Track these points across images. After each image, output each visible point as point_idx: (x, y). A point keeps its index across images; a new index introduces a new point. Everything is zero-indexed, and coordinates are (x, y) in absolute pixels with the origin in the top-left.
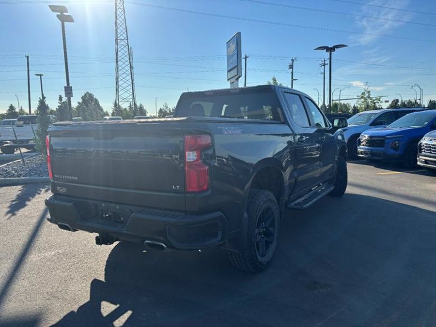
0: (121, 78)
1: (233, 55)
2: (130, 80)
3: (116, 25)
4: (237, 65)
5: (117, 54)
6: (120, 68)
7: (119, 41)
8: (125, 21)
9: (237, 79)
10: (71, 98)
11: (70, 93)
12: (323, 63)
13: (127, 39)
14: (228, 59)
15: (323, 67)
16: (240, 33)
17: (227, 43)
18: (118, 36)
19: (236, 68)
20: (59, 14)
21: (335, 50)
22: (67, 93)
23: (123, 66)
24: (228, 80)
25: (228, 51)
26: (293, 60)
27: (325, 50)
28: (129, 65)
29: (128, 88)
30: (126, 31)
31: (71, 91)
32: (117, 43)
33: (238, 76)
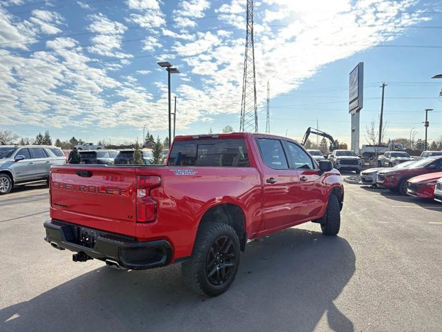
1: (354, 87)
2: (254, 115)
4: (357, 97)
8: (254, 61)
9: (358, 111)
13: (254, 77)
14: (350, 91)
16: (363, 63)
17: (350, 74)
18: (247, 74)
19: (357, 100)
23: (250, 101)
24: (349, 113)
25: (351, 82)
29: (251, 123)
30: (254, 69)
33: (358, 108)
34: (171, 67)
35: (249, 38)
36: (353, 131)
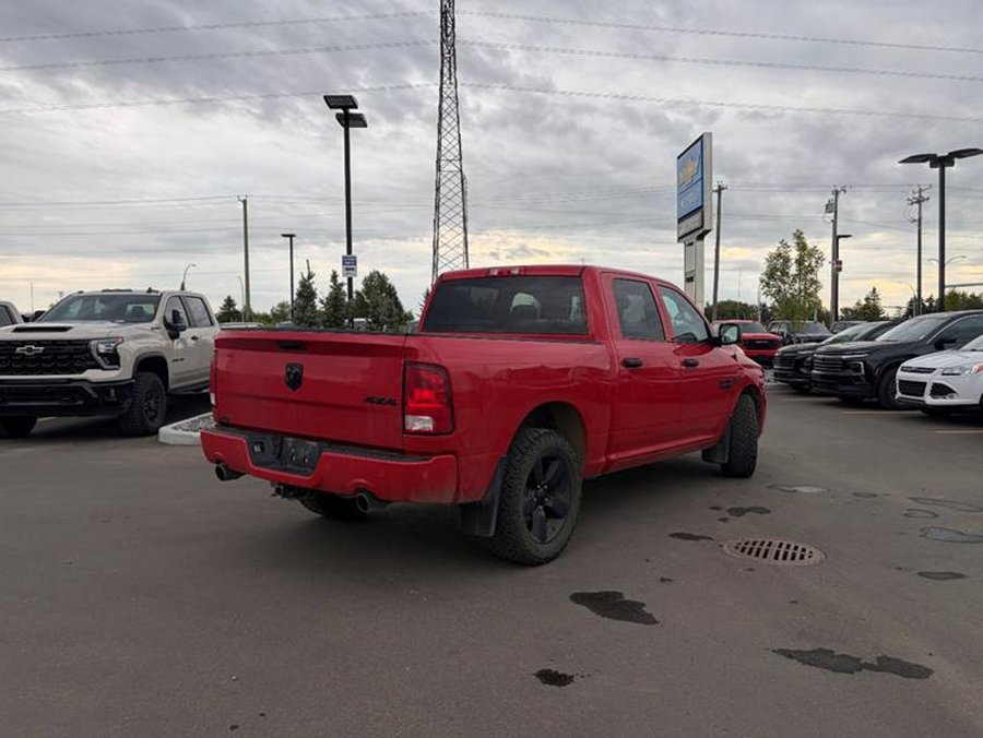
0: (445, 241)
1: (692, 185)
2: (462, 245)
3: (440, 133)
4: (701, 207)
5: (438, 189)
6: (443, 219)
7: (442, 163)
8: (458, 123)
9: (701, 237)
10: (354, 279)
11: (352, 269)
12: (917, 195)
13: (460, 159)
14: (679, 195)
15: (916, 206)
16: (711, 134)
17: (679, 157)
18: (443, 153)
19: (700, 214)
20: (341, 111)
21: (952, 164)
22: (347, 269)
23: (452, 214)
24: (680, 239)
25: (681, 175)
26: (837, 193)
27: (928, 163)
28: (461, 214)
30: (459, 142)
31: (355, 264)
32: (439, 169)
33: (701, 231)
34: (352, 111)
35: (446, 70)
36: (689, 280)
